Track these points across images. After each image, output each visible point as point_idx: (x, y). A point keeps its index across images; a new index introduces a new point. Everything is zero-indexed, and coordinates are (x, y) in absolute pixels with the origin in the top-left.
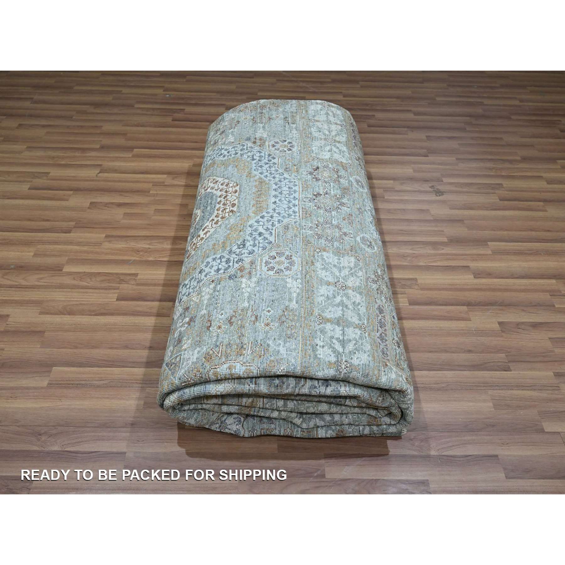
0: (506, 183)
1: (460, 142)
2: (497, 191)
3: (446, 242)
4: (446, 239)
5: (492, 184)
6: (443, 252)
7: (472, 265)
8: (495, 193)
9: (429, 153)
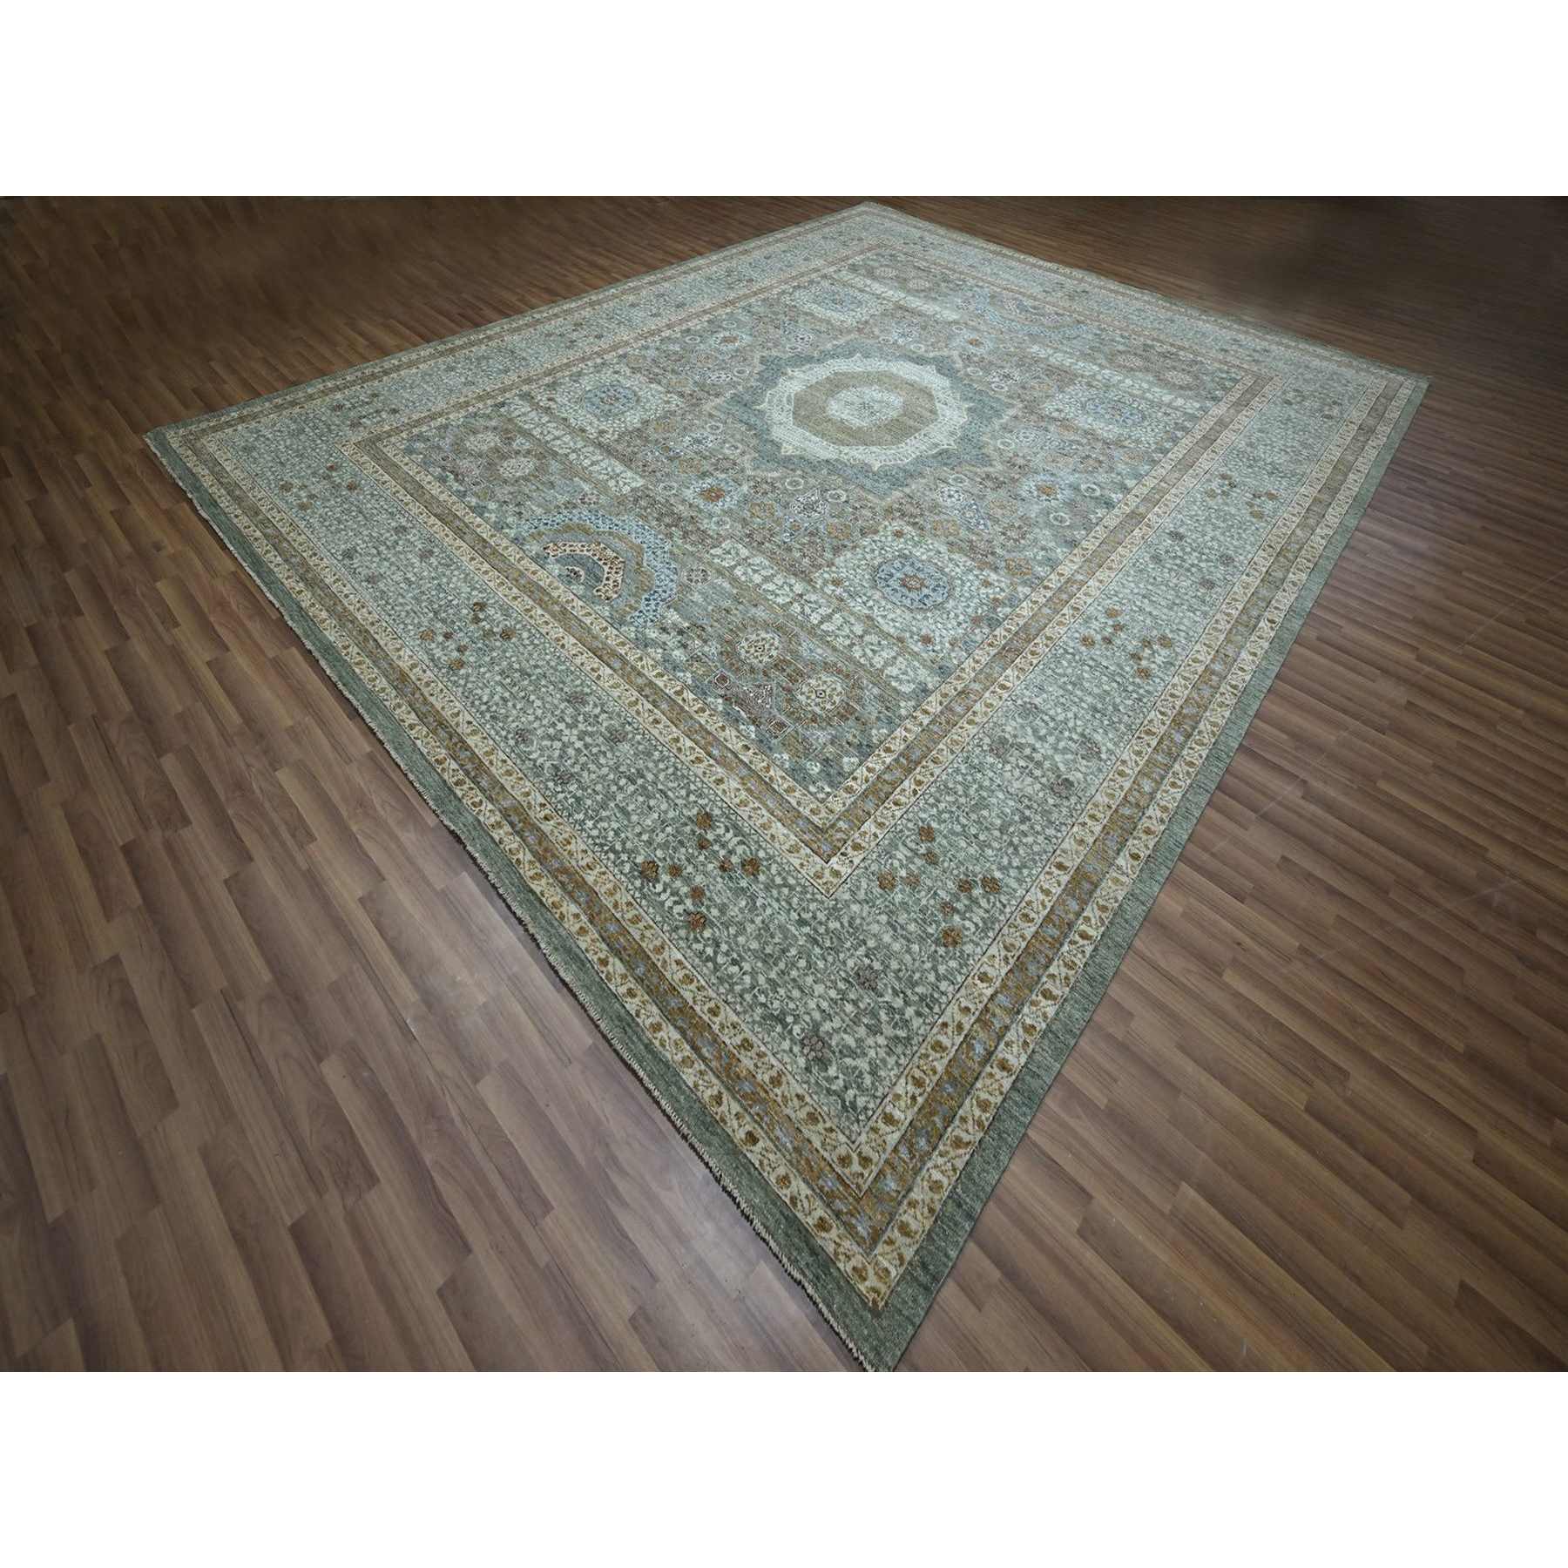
0: (1361, 1081)
1: (1345, 914)
2: (1320, 1084)
3: (1098, 1108)
4: (1105, 1101)
5: (1324, 1057)
6: (1072, 1122)
7: (1102, 1200)
8: (1310, 1084)
9: (1252, 895)
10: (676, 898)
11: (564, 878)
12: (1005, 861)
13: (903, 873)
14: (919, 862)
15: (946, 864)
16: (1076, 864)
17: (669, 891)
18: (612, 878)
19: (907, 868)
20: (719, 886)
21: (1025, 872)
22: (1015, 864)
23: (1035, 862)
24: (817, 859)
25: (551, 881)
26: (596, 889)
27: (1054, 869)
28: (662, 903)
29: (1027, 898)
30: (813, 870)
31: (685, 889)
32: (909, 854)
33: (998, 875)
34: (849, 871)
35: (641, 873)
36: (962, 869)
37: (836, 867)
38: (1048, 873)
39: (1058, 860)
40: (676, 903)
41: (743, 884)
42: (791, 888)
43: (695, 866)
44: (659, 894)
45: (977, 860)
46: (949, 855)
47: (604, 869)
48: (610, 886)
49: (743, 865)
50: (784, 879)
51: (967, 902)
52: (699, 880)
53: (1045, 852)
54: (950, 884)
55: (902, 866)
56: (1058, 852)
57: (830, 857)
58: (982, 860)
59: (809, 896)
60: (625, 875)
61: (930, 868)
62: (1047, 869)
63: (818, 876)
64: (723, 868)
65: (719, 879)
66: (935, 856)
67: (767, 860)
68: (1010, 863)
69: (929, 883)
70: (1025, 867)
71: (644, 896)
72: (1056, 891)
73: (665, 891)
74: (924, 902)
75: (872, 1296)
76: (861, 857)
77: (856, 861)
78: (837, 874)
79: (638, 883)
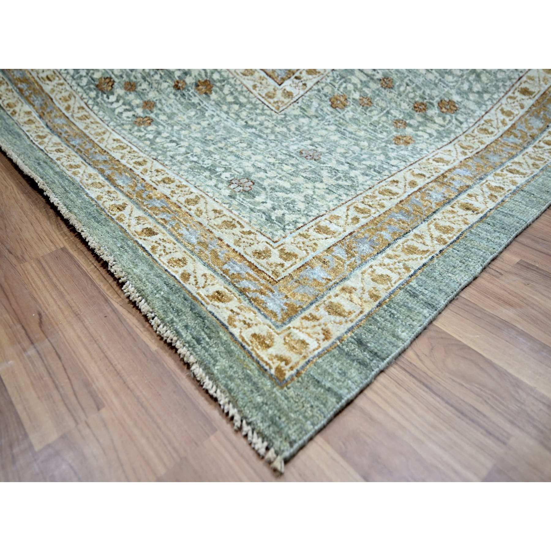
10: (127, 107)
11: (23, 86)
12: (466, 87)
13: (357, 96)
14: (374, 86)
15: (402, 89)
16: (543, 90)
17: (121, 101)
18: (68, 88)
19: (360, 90)
20: (171, 101)
21: (486, 96)
22: (475, 89)
23: (498, 88)
24: (270, 81)
25: (10, 87)
26: (52, 96)
27: (517, 94)
28: (113, 110)
29: (486, 117)
30: (266, 91)
31: (138, 101)
32: (364, 78)
33: (456, 98)
34: (302, 92)
35: (97, 86)
36: (419, 93)
37: (288, 89)
38: (510, 97)
39: (524, 86)
40: (126, 110)
41: (195, 100)
42: (241, 105)
43: (149, 84)
44: (112, 103)
45: (436, 85)
46: (406, 80)
47: (62, 81)
48: (66, 94)
49: (197, 86)
50: (236, 98)
51: (421, 120)
52: (152, 95)
53: (510, 79)
54: (404, 106)
55: (356, 89)
56: (524, 79)
57: (283, 80)
58: (441, 85)
59: (258, 111)
60: (82, 87)
61: (384, 92)
62: (510, 94)
63: (270, 96)
64: (177, 87)
65: (172, 96)
66: (392, 81)
67: (220, 81)
68: (470, 89)
69: (383, 104)
70: (486, 92)
71: (97, 104)
72: (519, 112)
73: (117, 101)
74: (375, 118)
75: (275, 364)
76: (315, 80)
77: (310, 84)
78: (289, 95)
79: (93, 94)
